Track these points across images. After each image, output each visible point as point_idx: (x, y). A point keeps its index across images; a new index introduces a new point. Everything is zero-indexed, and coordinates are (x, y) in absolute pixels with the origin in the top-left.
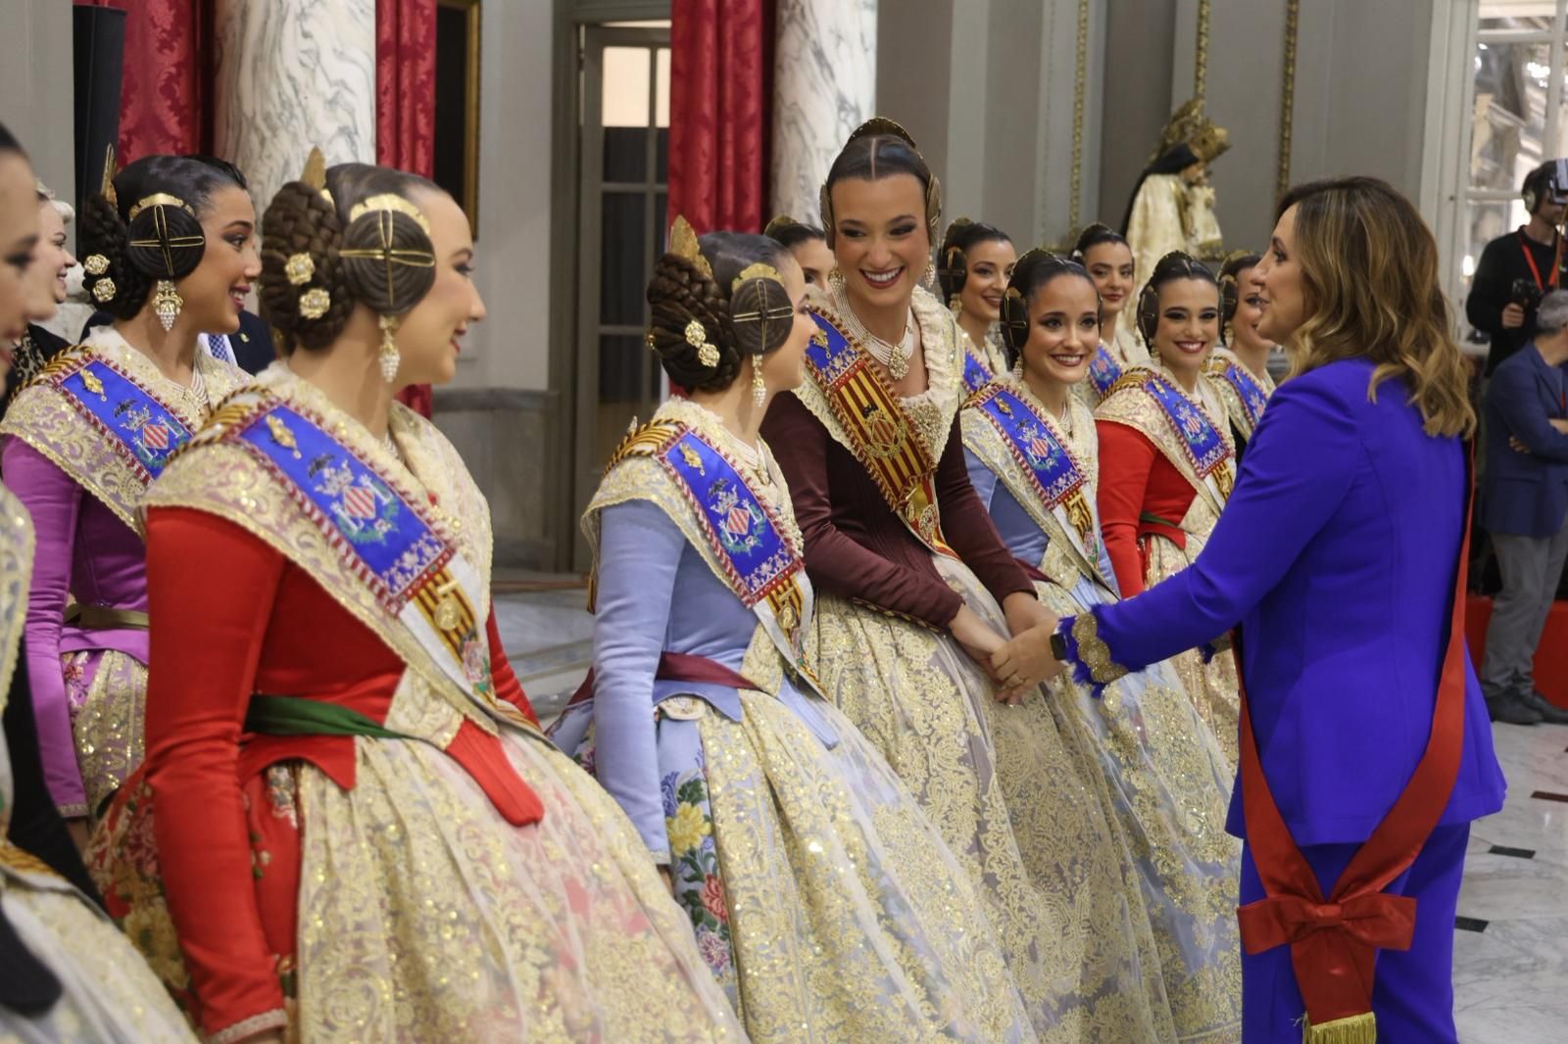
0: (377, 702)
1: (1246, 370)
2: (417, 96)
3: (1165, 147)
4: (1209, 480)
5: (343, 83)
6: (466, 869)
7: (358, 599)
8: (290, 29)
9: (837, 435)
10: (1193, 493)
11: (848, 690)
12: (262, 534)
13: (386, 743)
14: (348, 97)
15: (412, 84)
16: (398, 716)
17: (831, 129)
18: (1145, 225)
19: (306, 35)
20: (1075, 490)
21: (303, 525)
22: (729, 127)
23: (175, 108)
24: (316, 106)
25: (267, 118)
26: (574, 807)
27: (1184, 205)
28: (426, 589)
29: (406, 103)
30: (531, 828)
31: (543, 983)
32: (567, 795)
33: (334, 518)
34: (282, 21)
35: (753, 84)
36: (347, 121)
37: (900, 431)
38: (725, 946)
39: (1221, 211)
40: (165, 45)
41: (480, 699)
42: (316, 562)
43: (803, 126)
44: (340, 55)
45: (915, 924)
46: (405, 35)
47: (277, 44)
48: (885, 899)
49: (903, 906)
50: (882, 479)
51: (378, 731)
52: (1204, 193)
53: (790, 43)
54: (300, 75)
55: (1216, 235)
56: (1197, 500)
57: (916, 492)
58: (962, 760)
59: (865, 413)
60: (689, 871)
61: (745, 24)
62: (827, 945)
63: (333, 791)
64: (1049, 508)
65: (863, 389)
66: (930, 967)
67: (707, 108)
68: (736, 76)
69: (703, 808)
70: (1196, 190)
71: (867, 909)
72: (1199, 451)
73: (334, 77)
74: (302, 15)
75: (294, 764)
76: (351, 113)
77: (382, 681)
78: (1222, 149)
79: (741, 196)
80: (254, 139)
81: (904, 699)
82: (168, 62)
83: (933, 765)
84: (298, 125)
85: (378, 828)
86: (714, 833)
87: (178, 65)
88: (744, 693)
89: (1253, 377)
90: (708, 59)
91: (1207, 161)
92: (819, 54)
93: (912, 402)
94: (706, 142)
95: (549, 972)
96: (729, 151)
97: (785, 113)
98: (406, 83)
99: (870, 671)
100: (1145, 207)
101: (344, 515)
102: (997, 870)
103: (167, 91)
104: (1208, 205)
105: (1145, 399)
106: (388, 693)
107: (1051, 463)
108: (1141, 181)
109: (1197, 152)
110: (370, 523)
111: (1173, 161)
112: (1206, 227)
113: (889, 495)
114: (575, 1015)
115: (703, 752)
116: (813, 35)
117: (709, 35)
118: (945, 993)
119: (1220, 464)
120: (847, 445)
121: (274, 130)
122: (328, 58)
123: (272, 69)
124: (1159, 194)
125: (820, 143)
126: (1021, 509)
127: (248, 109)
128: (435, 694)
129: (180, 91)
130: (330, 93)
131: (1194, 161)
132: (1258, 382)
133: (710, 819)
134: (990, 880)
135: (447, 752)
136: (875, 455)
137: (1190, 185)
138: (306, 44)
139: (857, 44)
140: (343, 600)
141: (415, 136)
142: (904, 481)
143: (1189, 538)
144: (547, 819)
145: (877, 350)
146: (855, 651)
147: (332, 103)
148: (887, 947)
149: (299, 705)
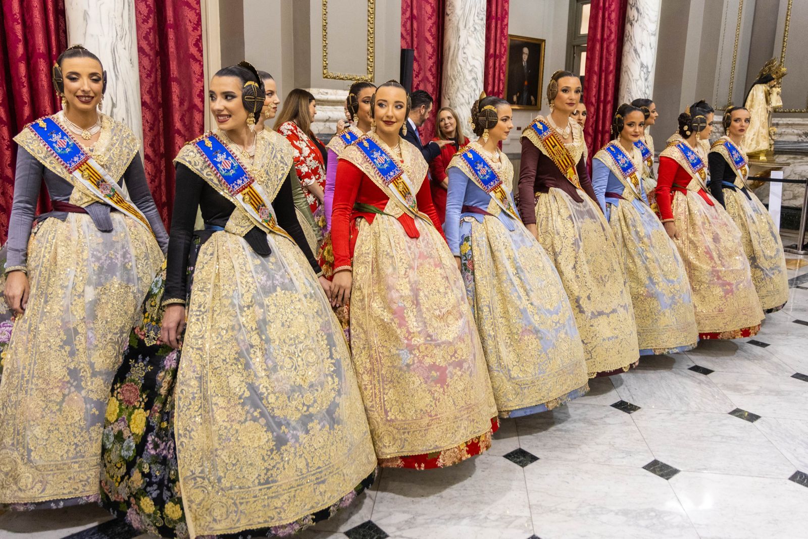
0: (382, 206)
1: (733, 143)
2: (501, 68)
3: (762, 75)
4: (697, 174)
5: (474, 66)
6: (393, 244)
7: (378, 181)
8: (460, 52)
9: (545, 152)
10: (691, 178)
11: (544, 223)
12: (357, 165)
13: (383, 216)
14: (475, 69)
15: (499, 65)
16: (386, 210)
17: (638, 73)
18: (752, 101)
19: (464, 53)
20: (634, 173)
21: (367, 164)
22: (603, 74)
23: (432, 74)
24: (466, 72)
25: (454, 76)
26: (431, 238)
27: (768, 94)
28: (395, 180)
29: (497, 70)
30: (415, 239)
31: (406, 271)
32: (429, 235)
33: (374, 162)
34: (459, 49)
35: (612, 60)
36: (475, 76)
37: (564, 152)
38: (472, 277)
39: (783, 96)
40: (430, 58)
41: (411, 209)
42: (369, 172)
43: (629, 73)
44: (474, 58)
45: (524, 276)
46: (498, 52)
47: (457, 56)
48: (518, 270)
49: (522, 271)
50: (559, 166)
51: (382, 213)
52: (776, 90)
53: (627, 47)
54: (462, 64)
55: (780, 104)
56: (692, 180)
57: (570, 170)
58: (573, 244)
59: (553, 147)
60: (464, 258)
61: (610, 43)
62: (499, 279)
63: (367, 224)
64: (625, 178)
65: (552, 141)
66: (528, 287)
67: (596, 69)
68: (606, 58)
69: (469, 243)
70: (774, 89)
71: (511, 271)
72: (694, 165)
73: (471, 64)
74: (464, 48)
75: (361, 217)
76: (476, 74)
77: (384, 202)
78: (783, 75)
79: (606, 94)
80: (450, 82)
81: (558, 226)
82: (430, 62)
83: (564, 245)
84: (462, 78)
85: (376, 233)
86: (471, 249)
87: (433, 63)
88: (487, 217)
89: (735, 145)
90: (597, 54)
91: (778, 79)
92: (635, 51)
93: (568, 145)
94: (595, 78)
95: (408, 270)
96: (603, 81)
97: (624, 69)
98: (497, 65)
99: (550, 218)
100: (753, 94)
101: (377, 162)
102: (579, 275)
103: (430, 70)
104: (778, 94)
105: (676, 149)
106: (385, 204)
107: (626, 165)
108: (753, 86)
109: (774, 76)
110: (383, 164)
111: (765, 79)
112: (777, 101)
113: (562, 170)
114: (412, 280)
115: (471, 230)
116: (634, 45)
117: (598, 47)
118: (532, 294)
119: (701, 169)
120: (548, 156)
121: (455, 80)
122: (470, 59)
123: (455, 63)
124: (759, 91)
125: (634, 78)
126: (616, 178)
127: (449, 74)
128: (397, 206)
129: (434, 70)
130: (470, 69)
131: (773, 79)
132: (736, 147)
133: (471, 246)
134: (577, 277)
135: (398, 219)
136: (557, 159)
137: (771, 87)
138: (465, 56)
139: (649, 47)
140: (375, 182)
141: (499, 80)
142: (566, 167)
143: (688, 192)
144: (421, 238)
145: (559, 130)
146: (547, 213)
147: (471, 71)
148: (516, 281)
149: (366, 206)
